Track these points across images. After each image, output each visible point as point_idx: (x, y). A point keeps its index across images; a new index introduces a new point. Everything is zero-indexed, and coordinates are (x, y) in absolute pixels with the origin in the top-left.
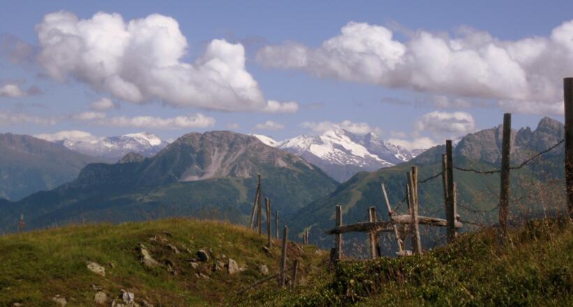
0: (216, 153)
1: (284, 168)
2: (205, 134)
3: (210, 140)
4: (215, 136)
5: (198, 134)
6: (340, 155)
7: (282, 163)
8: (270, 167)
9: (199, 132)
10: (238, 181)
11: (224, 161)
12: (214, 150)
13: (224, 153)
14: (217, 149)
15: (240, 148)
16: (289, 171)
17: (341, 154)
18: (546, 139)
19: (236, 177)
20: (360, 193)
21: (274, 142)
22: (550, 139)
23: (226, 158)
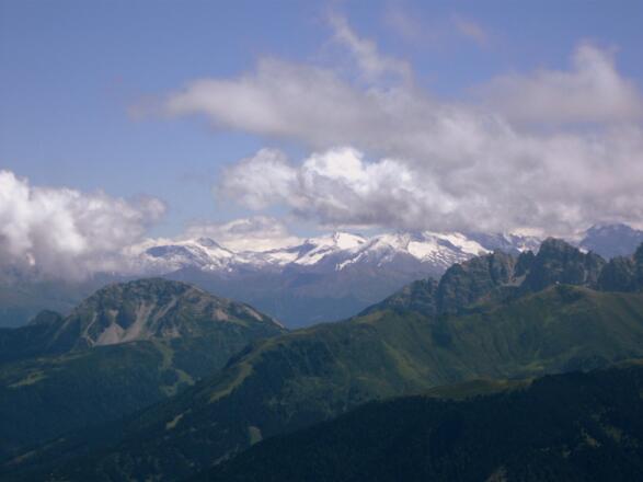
0: (143, 306)
1: (223, 321)
2: (130, 283)
3: (136, 291)
4: (141, 286)
5: (121, 285)
6: (446, 254)
7: (221, 315)
8: (207, 322)
9: (123, 281)
10: (163, 342)
11: (151, 316)
12: (140, 304)
13: (153, 306)
14: (143, 302)
15: (171, 300)
16: (229, 325)
17: (448, 253)
18: (548, 266)
19: (162, 336)
20: (250, 367)
21: (363, 240)
22: (555, 266)
23: (154, 311)
